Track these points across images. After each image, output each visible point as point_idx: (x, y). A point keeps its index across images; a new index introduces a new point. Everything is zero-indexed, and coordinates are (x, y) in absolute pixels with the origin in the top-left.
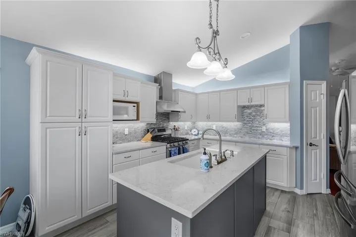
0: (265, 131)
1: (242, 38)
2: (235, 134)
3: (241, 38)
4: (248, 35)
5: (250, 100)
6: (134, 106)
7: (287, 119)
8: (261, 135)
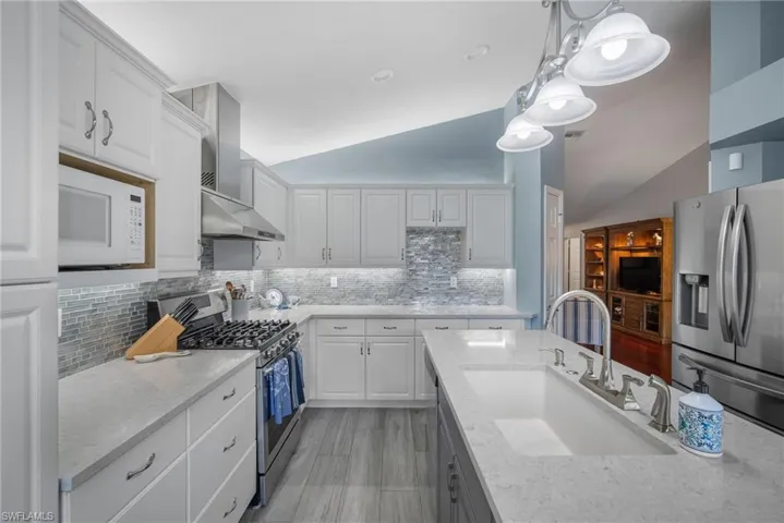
0: (455, 286)
1: (376, 79)
2: (390, 297)
3: (372, 78)
4: (388, 76)
5: (437, 216)
6: (135, 199)
7: (509, 259)
8: (447, 294)
